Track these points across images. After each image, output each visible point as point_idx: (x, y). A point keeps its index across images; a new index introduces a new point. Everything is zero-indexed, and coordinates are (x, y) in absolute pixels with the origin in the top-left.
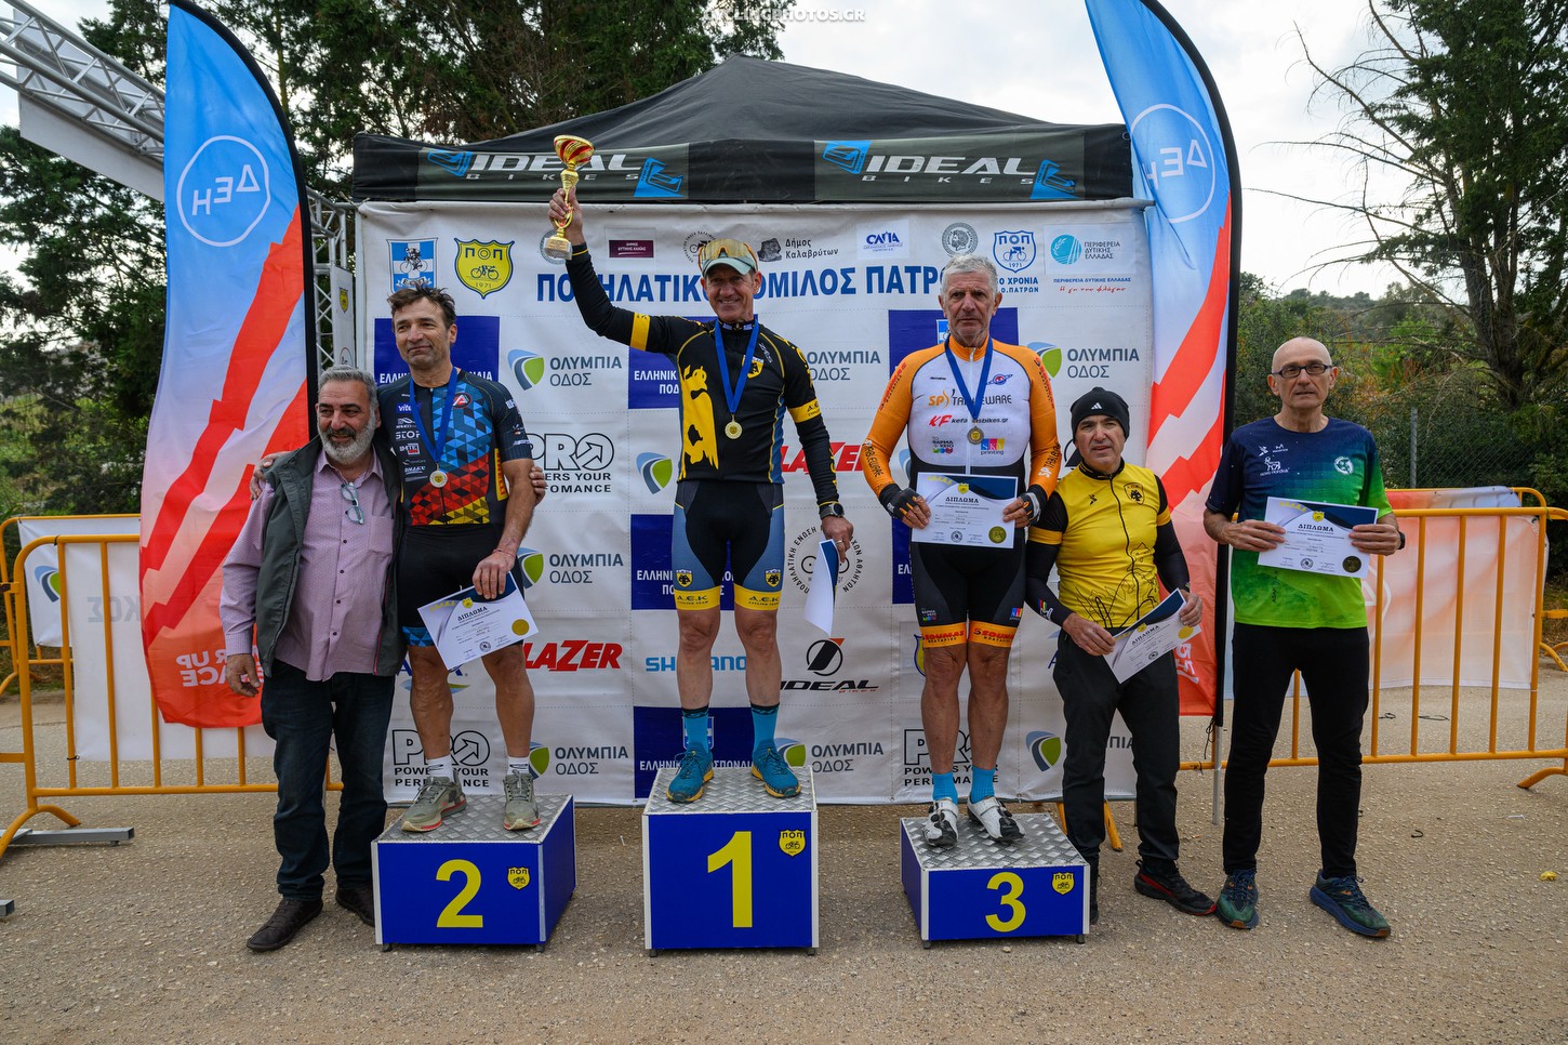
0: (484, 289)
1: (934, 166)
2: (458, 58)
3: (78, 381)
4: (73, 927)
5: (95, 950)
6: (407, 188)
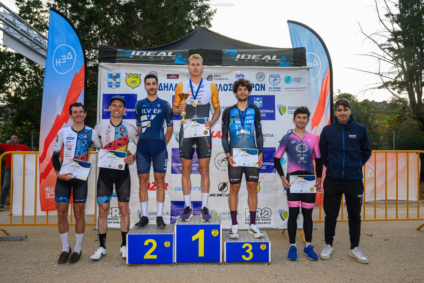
0: (133, 87)
1: (254, 57)
2: (117, 25)
6: (113, 59)
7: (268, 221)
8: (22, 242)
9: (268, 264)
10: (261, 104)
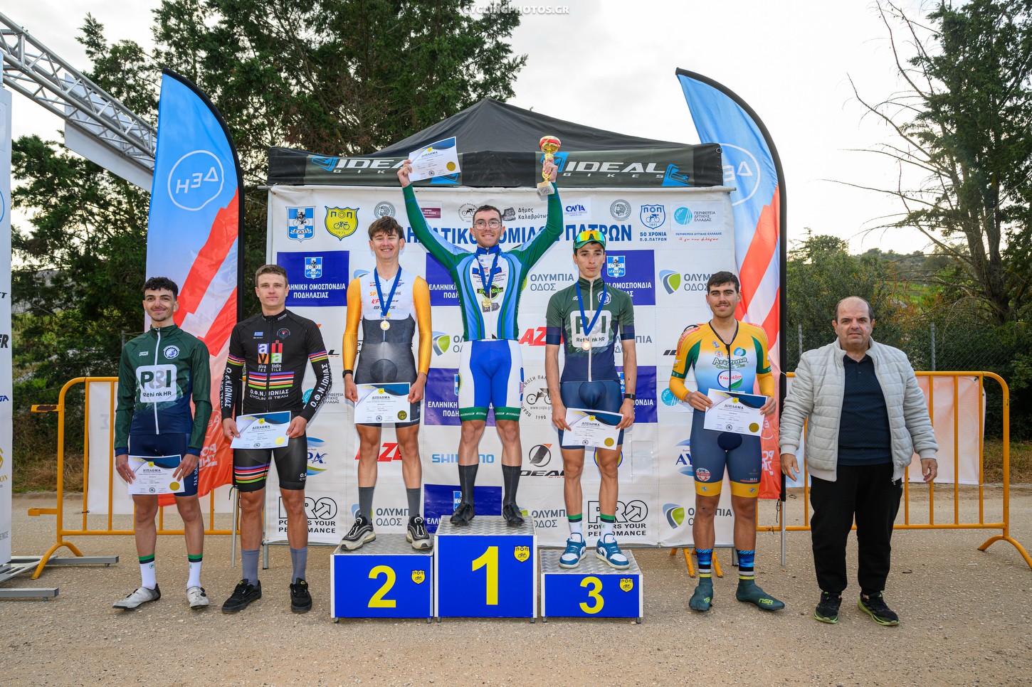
0: (341, 235)
1: (605, 167)
3: (55, 297)
6: (299, 178)
8: (109, 571)
9: (637, 623)
10: (623, 269)
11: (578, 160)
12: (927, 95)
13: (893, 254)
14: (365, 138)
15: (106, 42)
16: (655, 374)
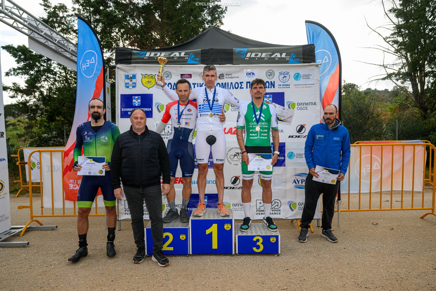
0: (149, 87)
1: (264, 55)
2: (137, 27)
3: (37, 113)
4: (44, 248)
5: (50, 254)
6: (129, 61)
7: (277, 212)
8: (53, 232)
9: (278, 256)
11: (252, 52)
12: (396, 24)
13: (376, 90)
14: (162, 44)
15: (52, 5)
16: (285, 146)
